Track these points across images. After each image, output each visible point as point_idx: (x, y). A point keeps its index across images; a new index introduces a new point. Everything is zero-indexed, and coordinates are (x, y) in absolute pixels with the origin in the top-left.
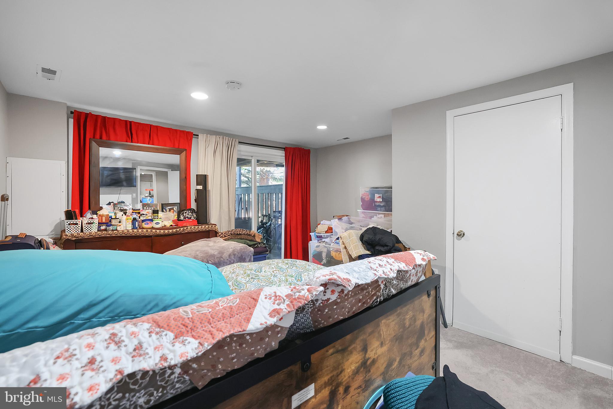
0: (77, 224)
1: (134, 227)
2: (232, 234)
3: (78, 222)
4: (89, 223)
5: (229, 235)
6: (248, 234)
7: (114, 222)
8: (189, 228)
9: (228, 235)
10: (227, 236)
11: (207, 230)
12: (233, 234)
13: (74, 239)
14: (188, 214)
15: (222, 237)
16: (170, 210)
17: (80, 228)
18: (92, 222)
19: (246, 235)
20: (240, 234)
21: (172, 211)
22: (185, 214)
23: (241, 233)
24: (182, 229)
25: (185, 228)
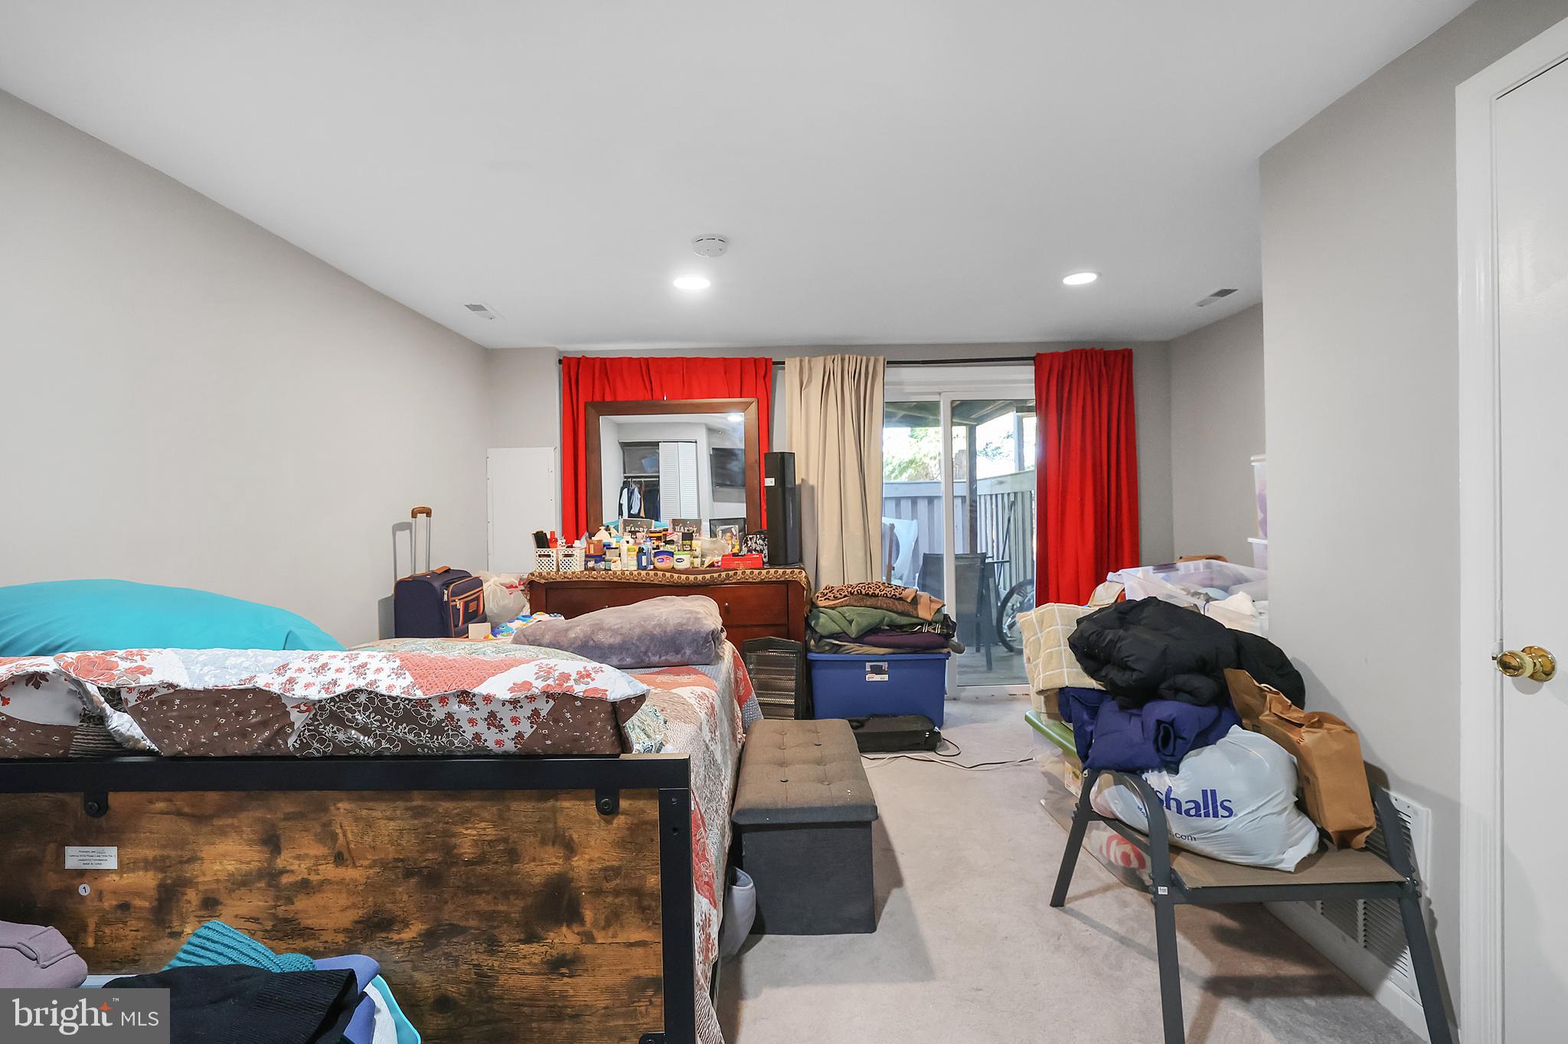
0: (549, 556)
1: (640, 567)
2: (852, 594)
3: (550, 553)
4: (566, 556)
5: (845, 596)
6: (896, 596)
7: (609, 555)
8: (740, 572)
9: (843, 594)
10: (839, 596)
11: (781, 579)
12: (856, 593)
13: (543, 581)
14: (756, 543)
15: (829, 599)
16: (724, 532)
17: (555, 563)
18: (570, 553)
19: (892, 597)
20: (874, 595)
21: (729, 534)
22: (749, 543)
23: (876, 592)
24: (723, 574)
25: (731, 573)
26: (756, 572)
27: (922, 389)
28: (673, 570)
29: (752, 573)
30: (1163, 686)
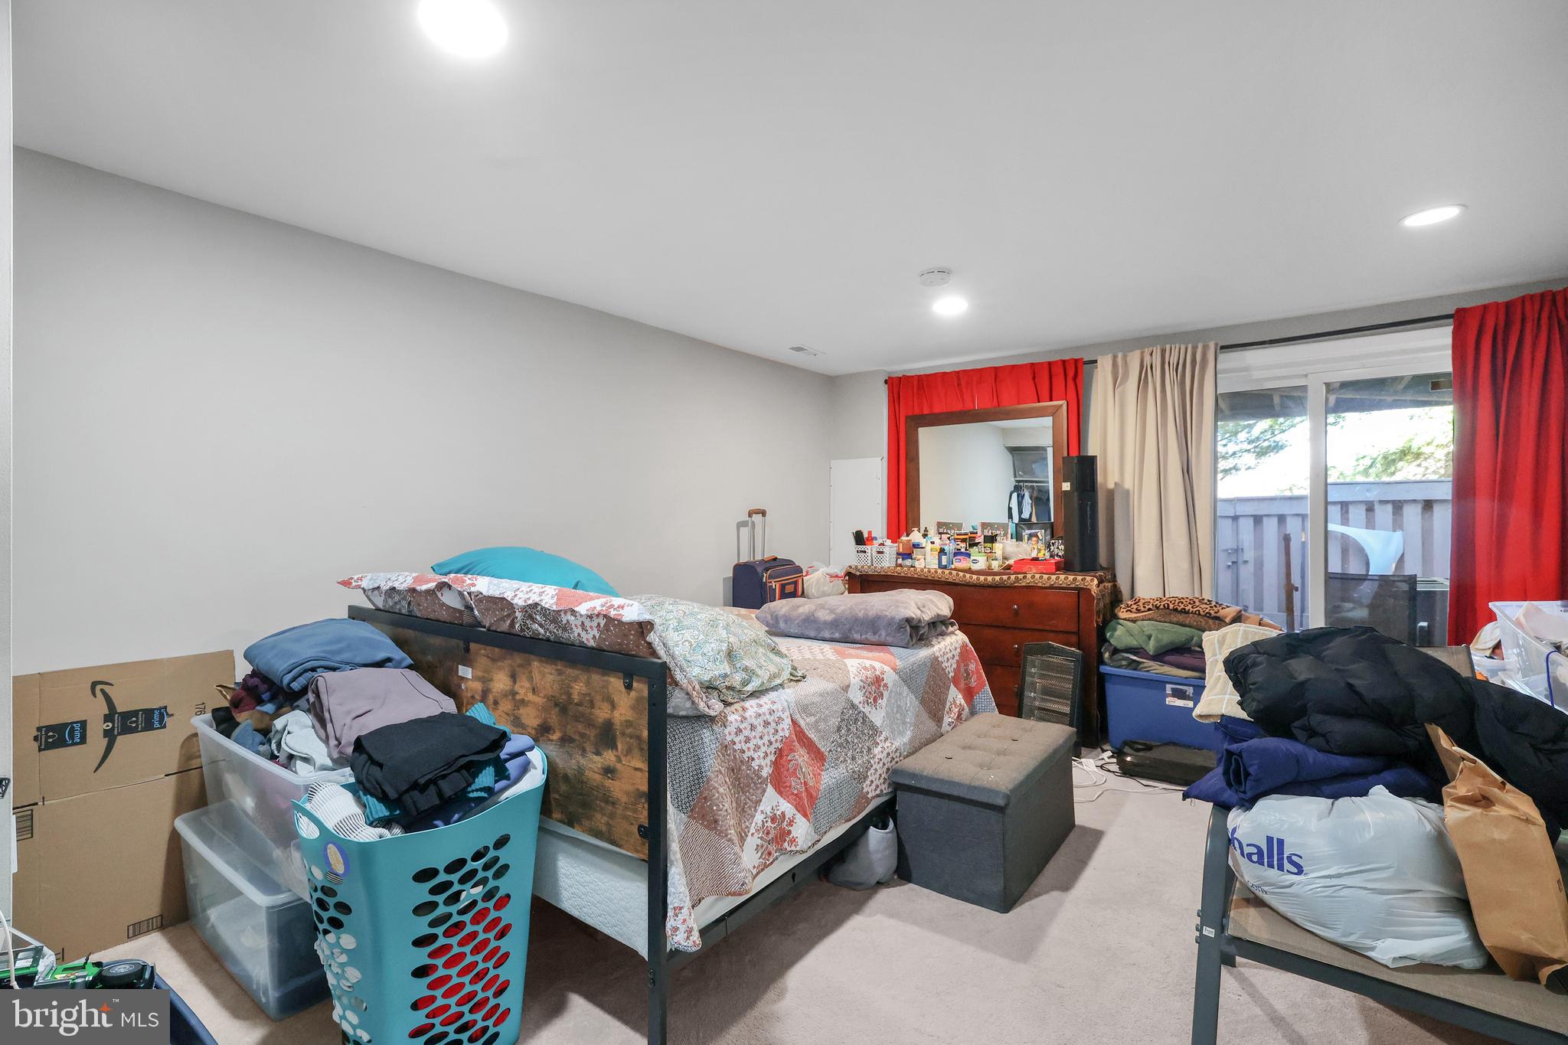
0: (865, 552)
1: (941, 566)
2: (1157, 608)
3: (866, 549)
4: (879, 552)
5: (1149, 610)
6: (1210, 614)
7: (916, 553)
8: (1029, 576)
9: (1147, 607)
10: (1143, 609)
11: (1071, 586)
12: (1162, 607)
13: (858, 573)
15: (1131, 612)
16: (1030, 536)
17: (869, 558)
18: (881, 550)
19: (1205, 615)
20: (1184, 612)
21: (1034, 539)
23: (1187, 608)
24: (1013, 577)
25: (1020, 576)
26: (1045, 577)
27: (1284, 372)
28: (969, 571)
29: (1041, 578)
30: (1296, 724)
